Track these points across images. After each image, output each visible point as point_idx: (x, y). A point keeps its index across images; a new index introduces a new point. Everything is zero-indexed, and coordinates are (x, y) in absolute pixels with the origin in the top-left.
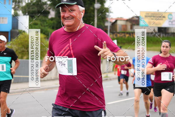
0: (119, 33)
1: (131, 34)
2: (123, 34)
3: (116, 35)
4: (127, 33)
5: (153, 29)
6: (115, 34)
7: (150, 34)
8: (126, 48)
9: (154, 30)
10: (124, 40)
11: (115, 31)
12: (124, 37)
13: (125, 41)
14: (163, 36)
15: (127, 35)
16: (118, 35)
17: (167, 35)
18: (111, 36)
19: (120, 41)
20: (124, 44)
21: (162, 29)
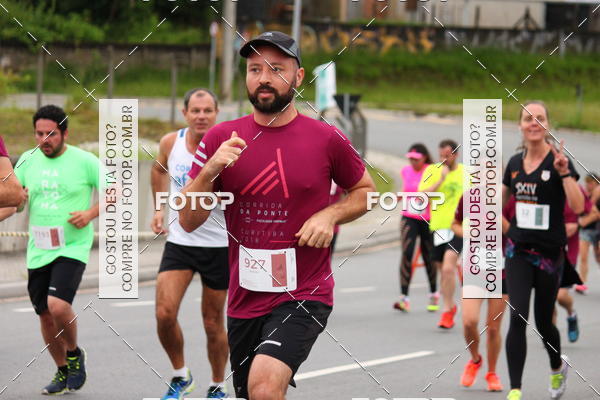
0: (347, 28)
1: (411, 35)
2: (369, 34)
3: (334, 39)
4: (391, 29)
5: (522, 13)
6: (331, 31)
7: (504, 36)
8: (382, 107)
9: (527, 16)
10: (375, 62)
11: (327, 20)
12: (373, 47)
13: (376, 71)
14: (571, 50)
15: (390, 41)
16: (346, 37)
17: (590, 44)
18: (311, 41)
19: (350, 69)
20: (372, 81)
21: (569, 15)
